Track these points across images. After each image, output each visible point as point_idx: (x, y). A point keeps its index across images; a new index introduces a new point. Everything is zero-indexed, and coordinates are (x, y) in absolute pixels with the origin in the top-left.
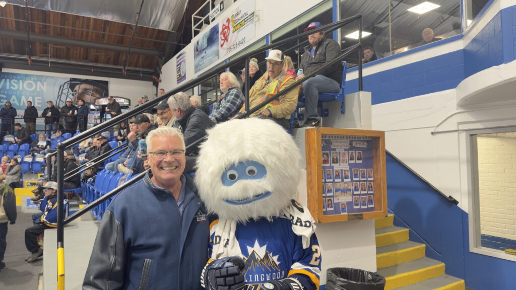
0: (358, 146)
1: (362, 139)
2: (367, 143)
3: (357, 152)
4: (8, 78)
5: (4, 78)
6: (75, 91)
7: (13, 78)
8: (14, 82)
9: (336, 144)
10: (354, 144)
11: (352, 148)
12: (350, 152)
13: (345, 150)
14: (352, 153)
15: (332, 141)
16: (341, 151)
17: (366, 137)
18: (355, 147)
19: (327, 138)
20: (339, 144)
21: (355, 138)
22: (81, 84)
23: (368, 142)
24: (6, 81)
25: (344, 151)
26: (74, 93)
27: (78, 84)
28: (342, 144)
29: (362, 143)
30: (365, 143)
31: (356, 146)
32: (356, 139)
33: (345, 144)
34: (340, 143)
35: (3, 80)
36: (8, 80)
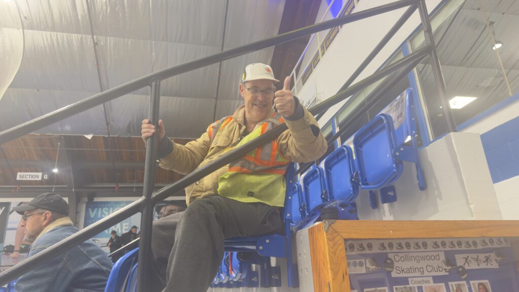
0: (473, 266)
1: (480, 247)
2: (498, 256)
3: (474, 283)
4: (100, 207)
5: (96, 207)
6: (161, 213)
7: (105, 207)
8: (105, 210)
9: (406, 265)
10: (460, 261)
11: (456, 273)
12: (453, 284)
13: (437, 279)
14: (459, 287)
15: (391, 256)
16: (424, 285)
17: (491, 241)
18: (465, 271)
19: (376, 250)
20: (413, 264)
21: (460, 244)
22: (167, 205)
23: (499, 252)
24: (98, 210)
25: (432, 284)
26: (160, 215)
27: (164, 206)
28: (423, 264)
29: (482, 257)
30: (493, 256)
31: (467, 267)
32: (463, 248)
33: (435, 263)
34: (419, 261)
35: (96, 209)
36: (100, 209)
